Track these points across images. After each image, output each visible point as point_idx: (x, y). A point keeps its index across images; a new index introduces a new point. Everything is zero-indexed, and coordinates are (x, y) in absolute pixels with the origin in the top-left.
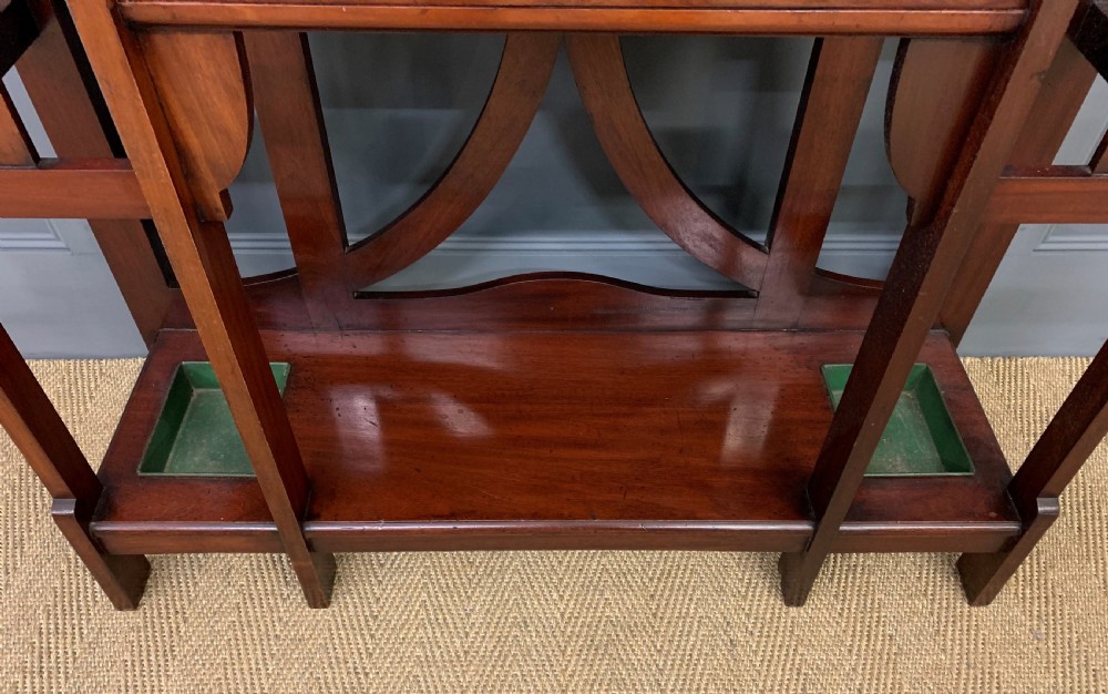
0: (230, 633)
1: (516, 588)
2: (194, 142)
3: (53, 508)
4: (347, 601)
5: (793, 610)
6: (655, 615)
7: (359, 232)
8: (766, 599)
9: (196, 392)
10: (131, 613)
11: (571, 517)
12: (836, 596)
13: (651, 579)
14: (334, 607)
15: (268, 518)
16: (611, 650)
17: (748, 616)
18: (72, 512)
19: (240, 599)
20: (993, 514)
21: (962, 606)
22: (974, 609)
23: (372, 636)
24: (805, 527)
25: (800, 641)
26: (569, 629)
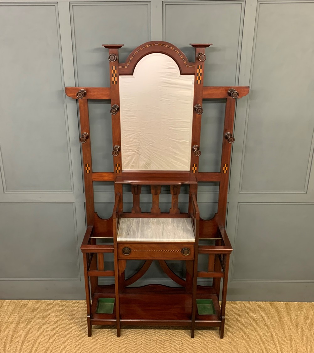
0: (106, 340)
1: (149, 335)
2: (120, 269)
3: (87, 316)
4: (123, 337)
5: (192, 339)
7: (126, 278)
8: (188, 337)
9: (100, 303)
10: (90, 338)
11: (157, 319)
12: (199, 337)
13: (170, 334)
14: (121, 337)
15: (115, 318)
16: (164, 344)
18: (89, 317)
19: (106, 336)
21: (219, 338)
22: (221, 339)
23: (127, 341)
24: (191, 321)
25: (193, 343)
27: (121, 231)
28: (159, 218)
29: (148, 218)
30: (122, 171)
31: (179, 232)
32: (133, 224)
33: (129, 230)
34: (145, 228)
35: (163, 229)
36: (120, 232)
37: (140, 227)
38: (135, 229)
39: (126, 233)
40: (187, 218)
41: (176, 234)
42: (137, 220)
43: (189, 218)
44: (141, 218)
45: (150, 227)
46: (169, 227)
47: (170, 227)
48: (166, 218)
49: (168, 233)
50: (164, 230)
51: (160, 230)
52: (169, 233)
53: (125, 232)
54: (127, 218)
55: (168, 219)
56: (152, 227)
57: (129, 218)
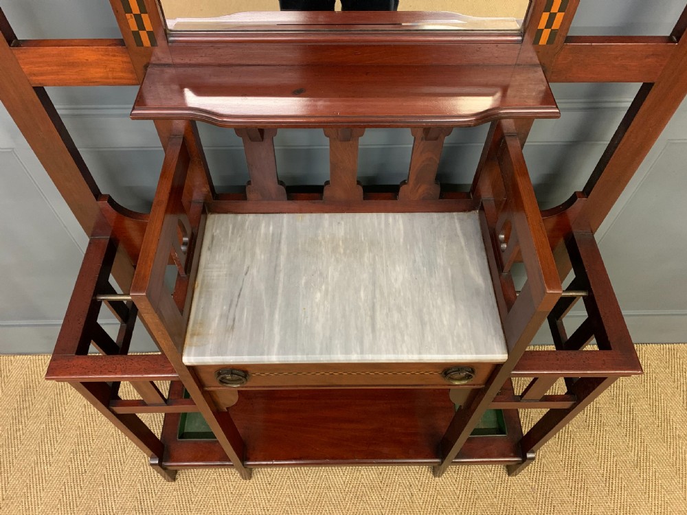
0: (213, 491)
2: (218, 401)
3: (150, 462)
4: (258, 476)
5: (437, 479)
6: (381, 482)
8: (426, 474)
17: (419, 481)
18: (157, 462)
19: (215, 475)
20: (512, 454)
23: (269, 493)
24: (438, 460)
25: (439, 493)
26: (347, 489)
27: (203, 300)
28: (358, 216)
29: (314, 215)
30: (167, 33)
31: (439, 302)
32: (253, 255)
33: (237, 294)
34: (303, 281)
35: (374, 284)
36: (197, 309)
37: (282, 275)
38: (262, 286)
39: (221, 316)
40: (464, 211)
41: (426, 318)
42: (271, 228)
43: (470, 211)
44: (285, 215)
45: (321, 274)
46: (398, 268)
47: (399, 274)
48: (383, 215)
49: (396, 316)
50: (377, 291)
51: (362, 294)
52: (399, 310)
53: (218, 313)
54: (231, 216)
55: (391, 215)
56: (331, 269)
57: (240, 217)
